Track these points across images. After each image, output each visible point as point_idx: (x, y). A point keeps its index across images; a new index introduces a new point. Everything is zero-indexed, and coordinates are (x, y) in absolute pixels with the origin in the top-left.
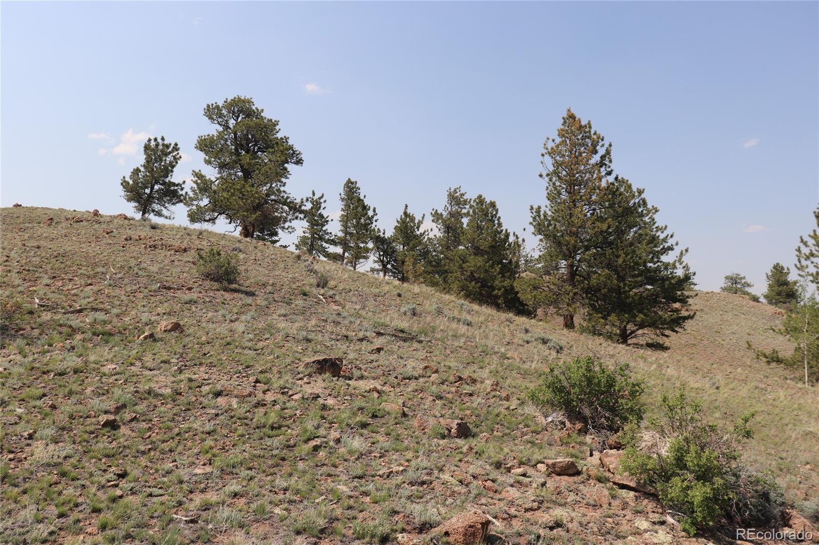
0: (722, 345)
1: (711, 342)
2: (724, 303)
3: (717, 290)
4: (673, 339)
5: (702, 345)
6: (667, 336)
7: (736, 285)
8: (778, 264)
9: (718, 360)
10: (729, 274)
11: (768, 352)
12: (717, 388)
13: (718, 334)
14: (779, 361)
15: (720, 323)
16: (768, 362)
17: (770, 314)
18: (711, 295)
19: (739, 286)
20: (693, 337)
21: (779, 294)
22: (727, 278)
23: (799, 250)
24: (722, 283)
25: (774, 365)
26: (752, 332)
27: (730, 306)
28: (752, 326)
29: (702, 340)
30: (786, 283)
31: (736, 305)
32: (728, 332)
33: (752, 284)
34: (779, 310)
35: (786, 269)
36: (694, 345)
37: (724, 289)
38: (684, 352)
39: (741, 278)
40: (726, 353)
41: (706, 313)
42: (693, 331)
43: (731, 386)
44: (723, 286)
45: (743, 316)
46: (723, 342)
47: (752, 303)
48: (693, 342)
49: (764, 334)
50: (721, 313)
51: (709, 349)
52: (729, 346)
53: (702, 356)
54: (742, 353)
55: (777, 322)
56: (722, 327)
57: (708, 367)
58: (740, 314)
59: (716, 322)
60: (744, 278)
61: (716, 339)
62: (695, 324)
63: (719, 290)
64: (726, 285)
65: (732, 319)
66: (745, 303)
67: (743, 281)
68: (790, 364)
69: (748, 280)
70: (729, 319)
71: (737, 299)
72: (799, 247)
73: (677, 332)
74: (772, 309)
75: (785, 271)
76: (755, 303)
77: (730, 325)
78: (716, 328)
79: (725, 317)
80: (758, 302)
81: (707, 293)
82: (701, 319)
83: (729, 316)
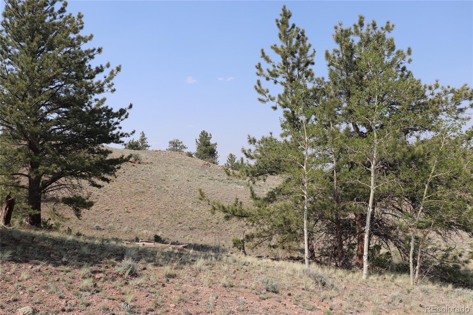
0: (167, 191)
1: (158, 189)
2: (169, 158)
5: (149, 192)
7: (176, 146)
8: (204, 131)
9: (163, 206)
13: (163, 182)
15: (165, 172)
17: (201, 165)
18: (159, 152)
19: (178, 148)
20: (142, 186)
21: (205, 152)
22: (170, 143)
23: (259, 67)
26: (190, 179)
27: (173, 159)
28: (189, 174)
29: (150, 188)
30: (208, 144)
31: (177, 159)
32: (172, 179)
33: (187, 147)
34: (206, 163)
35: (209, 135)
36: (143, 192)
38: (133, 200)
39: (180, 143)
40: (170, 198)
41: (155, 165)
42: (143, 180)
46: (168, 189)
47: (188, 158)
48: (142, 190)
49: (198, 180)
50: (166, 165)
51: (156, 195)
52: (173, 192)
53: (150, 202)
54: (184, 198)
55: (207, 171)
56: (167, 175)
58: (180, 166)
59: (162, 172)
60: (182, 142)
61: (162, 186)
62: (145, 174)
63: (165, 150)
64: (169, 147)
65: (174, 169)
66: (183, 158)
67: (181, 145)
69: (184, 144)
70: (172, 169)
71: (177, 155)
72: (259, 64)
74: (201, 162)
75: (209, 136)
76: (190, 158)
77: (173, 174)
78: (162, 176)
79: (169, 168)
80: (192, 157)
81: (156, 151)
82: (150, 170)
83: (172, 167)
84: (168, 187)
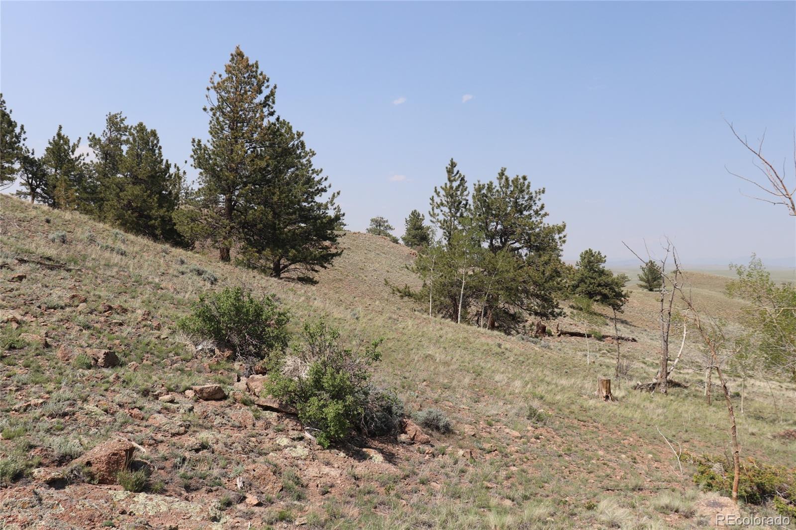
0: (365, 280)
1: (356, 278)
2: (369, 243)
3: (364, 231)
4: (322, 274)
5: (347, 280)
6: (317, 271)
7: (379, 227)
8: (415, 211)
9: (360, 294)
10: (374, 217)
11: (402, 287)
12: (357, 318)
13: (362, 271)
14: (410, 295)
15: (364, 260)
16: (402, 297)
17: (406, 254)
18: (357, 235)
19: (382, 228)
20: (339, 273)
21: (414, 237)
22: (372, 220)
23: (432, 199)
24: (368, 225)
25: (406, 299)
26: (390, 270)
27: (374, 246)
28: (391, 265)
29: (347, 276)
30: (420, 228)
31: (379, 245)
32: (371, 269)
33: (393, 227)
34: (414, 251)
35: (421, 216)
36: (341, 280)
37: (369, 231)
38: (331, 286)
39: (384, 222)
40: (368, 288)
41: (353, 252)
42: (340, 267)
43: (369, 317)
44: (369, 227)
45: (384, 255)
46: (365, 278)
47: (392, 244)
48: (340, 277)
49: (400, 272)
50: (366, 252)
51: (353, 284)
52: (370, 282)
54: (381, 288)
55: (412, 261)
56: (366, 264)
57: (351, 299)
58: (381, 254)
59: (361, 260)
60: (387, 221)
61: (361, 274)
62: (342, 261)
63: (365, 231)
64: (371, 227)
65: (374, 257)
66: (386, 244)
67: (386, 224)
68: (418, 298)
69: (390, 223)
70: (372, 257)
71: (380, 240)
72: (433, 197)
73: (325, 268)
74: (408, 250)
75: (421, 217)
76: (395, 245)
77: (372, 263)
78: (361, 265)
79: (369, 255)
80: (397, 243)
81: (355, 233)
82: (347, 257)
83: (372, 255)
84: (366, 276)
